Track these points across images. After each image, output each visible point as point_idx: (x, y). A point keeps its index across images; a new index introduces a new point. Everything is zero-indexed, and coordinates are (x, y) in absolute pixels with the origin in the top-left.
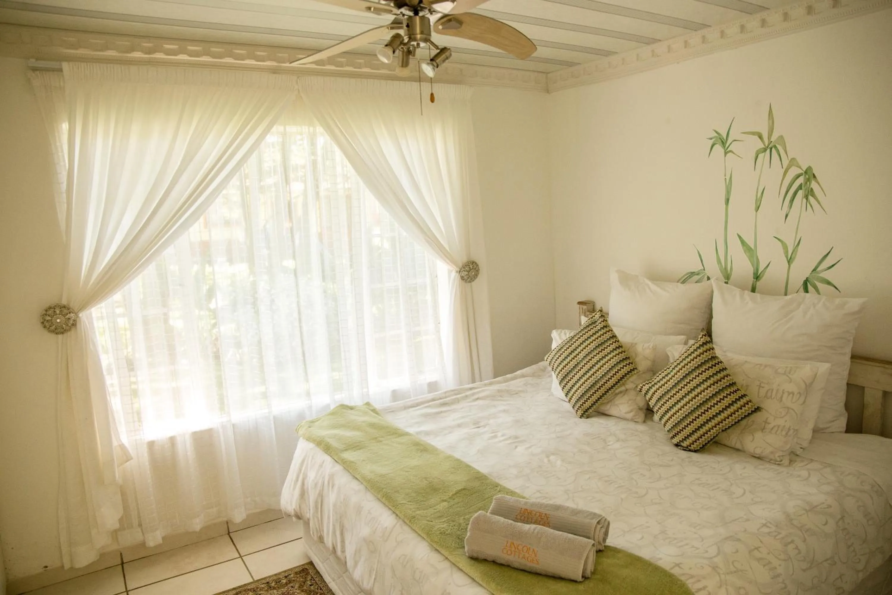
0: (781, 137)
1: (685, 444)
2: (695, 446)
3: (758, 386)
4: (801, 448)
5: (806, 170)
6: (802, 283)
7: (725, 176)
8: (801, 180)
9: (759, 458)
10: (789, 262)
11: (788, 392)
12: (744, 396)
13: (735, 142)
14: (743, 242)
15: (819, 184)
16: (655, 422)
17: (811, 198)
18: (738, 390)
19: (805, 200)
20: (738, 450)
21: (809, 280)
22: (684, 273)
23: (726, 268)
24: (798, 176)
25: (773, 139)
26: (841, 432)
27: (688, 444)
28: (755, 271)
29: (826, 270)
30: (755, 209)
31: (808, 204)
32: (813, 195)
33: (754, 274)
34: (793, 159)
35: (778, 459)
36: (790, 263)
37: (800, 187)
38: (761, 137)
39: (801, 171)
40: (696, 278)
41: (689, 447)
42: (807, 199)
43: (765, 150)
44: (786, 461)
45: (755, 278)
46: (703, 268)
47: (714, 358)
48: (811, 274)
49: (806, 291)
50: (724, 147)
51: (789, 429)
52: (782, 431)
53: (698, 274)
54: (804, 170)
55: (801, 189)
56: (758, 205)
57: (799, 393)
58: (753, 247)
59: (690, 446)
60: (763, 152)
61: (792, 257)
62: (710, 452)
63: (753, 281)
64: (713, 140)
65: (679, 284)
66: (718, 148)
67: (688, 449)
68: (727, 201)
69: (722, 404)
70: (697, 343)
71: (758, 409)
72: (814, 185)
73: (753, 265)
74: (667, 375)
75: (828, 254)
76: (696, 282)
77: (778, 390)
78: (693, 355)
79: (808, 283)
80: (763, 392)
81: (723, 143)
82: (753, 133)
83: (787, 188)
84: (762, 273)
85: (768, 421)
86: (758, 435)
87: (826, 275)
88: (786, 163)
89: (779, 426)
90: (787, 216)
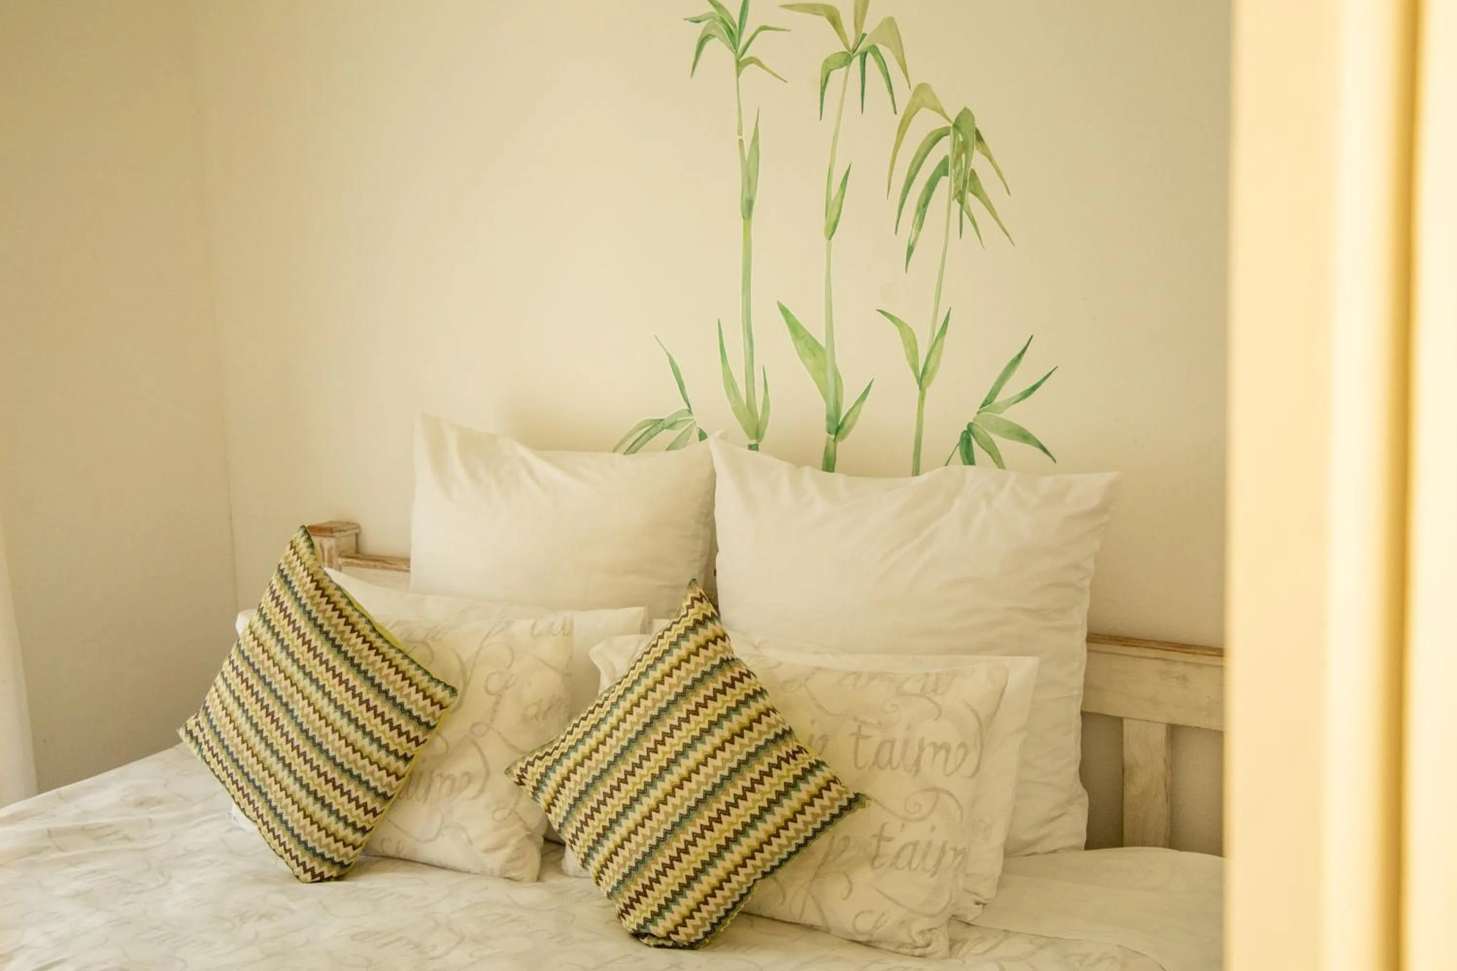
0: (890, 22)
1: (660, 928)
2: (690, 930)
3: (853, 734)
4: (978, 903)
5: (958, 119)
6: (958, 440)
7: (740, 133)
8: (944, 148)
9: (867, 944)
10: (920, 381)
11: (934, 744)
12: (818, 765)
13: (763, 32)
14: (794, 327)
15: (990, 158)
16: (568, 876)
17: (970, 197)
18: (800, 750)
19: (956, 205)
20: (811, 928)
21: (976, 429)
22: (633, 425)
23: (750, 406)
24: (936, 137)
25: (869, 27)
26: (1074, 848)
27: (670, 926)
28: (833, 414)
29: (1018, 401)
30: (826, 230)
31: (964, 214)
32: (978, 192)
33: (829, 418)
34: (922, 88)
35: (920, 941)
36: (924, 381)
37: (943, 169)
38: (835, 21)
39: (943, 123)
40: (667, 436)
41: (673, 937)
42: (962, 203)
43: (847, 60)
44: (940, 944)
45: (834, 428)
46: (687, 407)
47: (727, 662)
48: (978, 413)
49: (969, 459)
50: (735, 47)
51: (943, 851)
52: (924, 857)
53: (671, 426)
54: (953, 121)
55: (946, 174)
56: (833, 219)
57: (962, 745)
58: (822, 342)
59: (676, 932)
60: (841, 67)
61: (930, 368)
62: (733, 944)
63: (828, 438)
64: (703, 24)
65: (618, 456)
66: (718, 50)
67: (670, 944)
68: (748, 206)
69: (757, 796)
70: (678, 623)
71: (855, 801)
72: (978, 161)
73: (825, 396)
74: (595, 727)
75: (1020, 356)
76: (668, 449)
77: (906, 742)
78: (668, 659)
79: (972, 437)
80: (868, 750)
81: (732, 34)
82: (813, 9)
83: (909, 172)
84: (851, 415)
85: (886, 834)
86: (864, 876)
87: (1016, 415)
88: (904, 97)
89: (915, 844)
90: (910, 250)
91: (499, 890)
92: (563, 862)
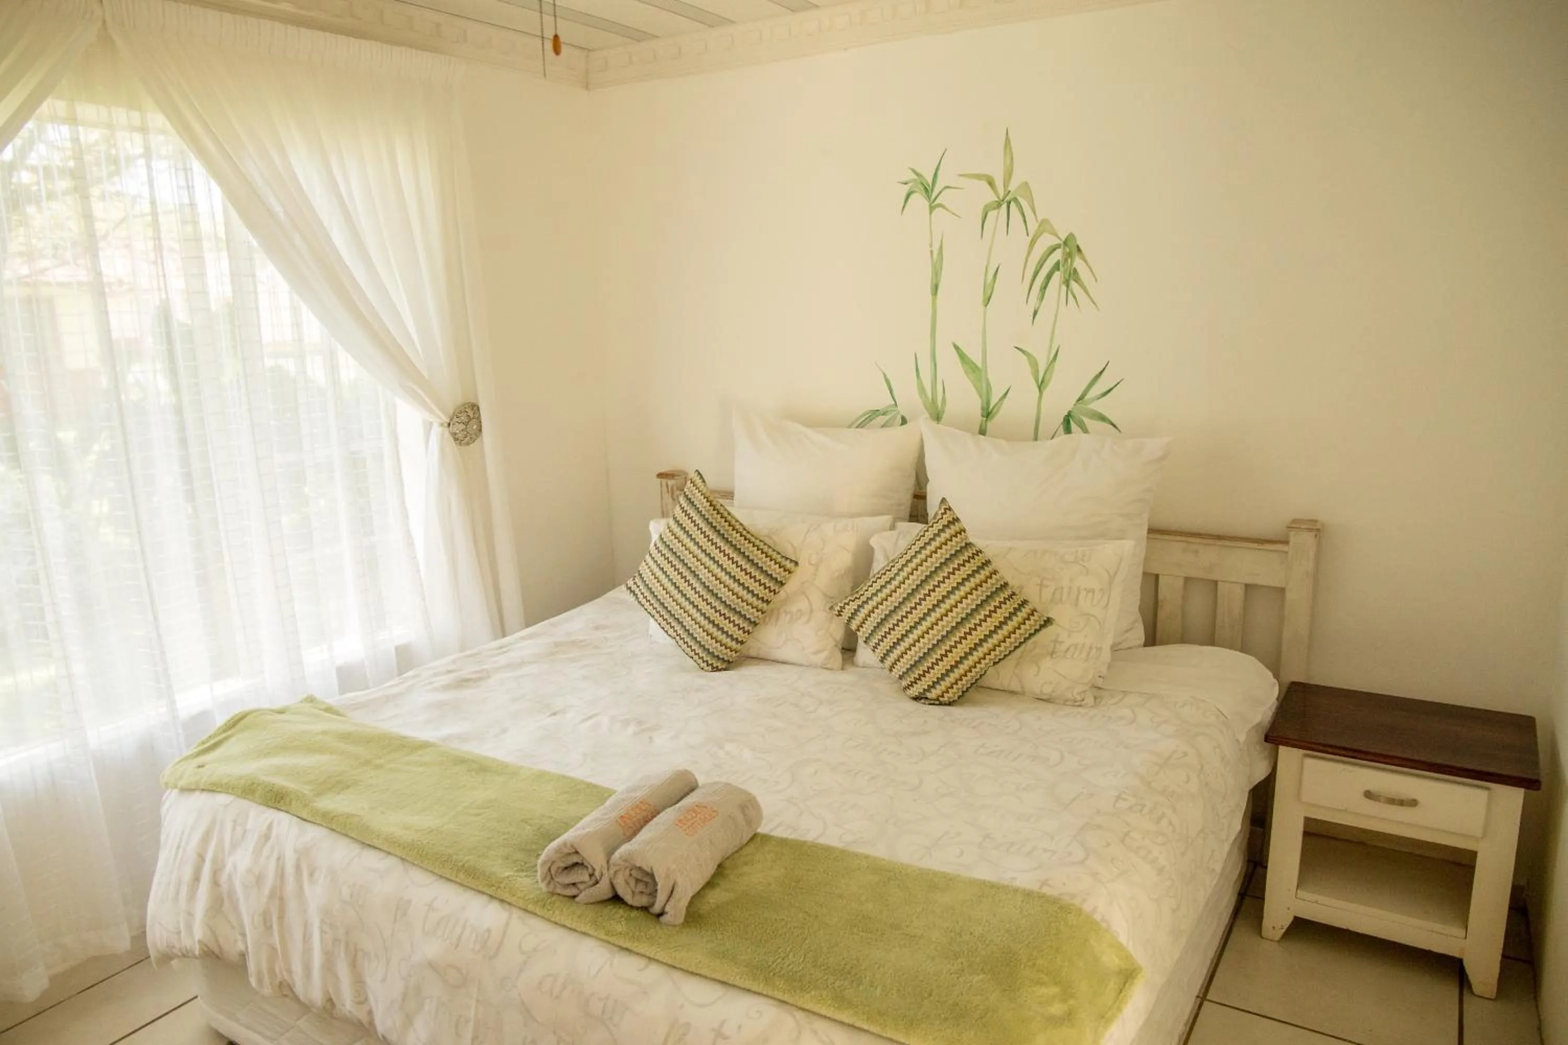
0: (1026, 184)
1: (933, 694)
2: (950, 695)
3: (1038, 585)
4: (1100, 677)
5: (1066, 240)
6: (1062, 420)
7: (931, 246)
8: (1058, 255)
9: (1048, 701)
10: (1040, 388)
11: (1085, 589)
12: (1024, 603)
13: (948, 190)
14: (962, 356)
15: (1086, 261)
17: (1073, 284)
18: (1014, 594)
19: (1064, 288)
20: (1013, 693)
21: (1072, 414)
22: (861, 413)
23: (934, 401)
24: (1053, 249)
25: (1012, 187)
26: (1139, 646)
27: (939, 693)
28: (985, 405)
29: (1098, 399)
30: (984, 301)
31: (1069, 293)
32: (1077, 280)
33: (983, 408)
34: (1044, 222)
35: (1079, 698)
36: (1042, 388)
37: (1057, 267)
38: (991, 183)
39: (1057, 242)
40: (881, 419)
41: (941, 699)
42: (1068, 286)
43: (999, 205)
44: (1090, 700)
45: (985, 414)
46: (893, 403)
47: (968, 545)
48: (1075, 405)
49: (1068, 430)
50: (929, 198)
51: (1091, 648)
52: (1081, 652)
53: (884, 414)
54: (1064, 239)
55: (1058, 269)
56: (988, 294)
57: (1101, 590)
58: (980, 365)
59: (943, 696)
60: (995, 209)
61: (1046, 380)
62: (974, 703)
63: (982, 421)
64: (910, 185)
65: (852, 430)
66: (918, 200)
67: (937, 702)
68: (935, 288)
69: (993, 620)
70: (937, 523)
71: (1048, 622)
72: (1078, 263)
73: (981, 396)
74: (889, 582)
75: (1101, 373)
76: (882, 426)
77: (1070, 588)
78: (933, 543)
79: (1071, 420)
80: (1047, 594)
81: (927, 191)
82: (978, 177)
83: (1036, 268)
84: (997, 406)
85: (1060, 639)
86: (1047, 664)
87: (1099, 406)
88: (1033, 226)
89: (1076, 646)
90: (1035, 313)
91: (826, 675)
92: (855, 658)
